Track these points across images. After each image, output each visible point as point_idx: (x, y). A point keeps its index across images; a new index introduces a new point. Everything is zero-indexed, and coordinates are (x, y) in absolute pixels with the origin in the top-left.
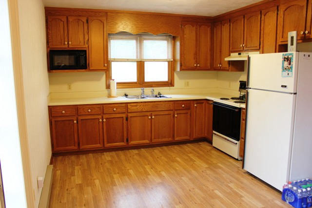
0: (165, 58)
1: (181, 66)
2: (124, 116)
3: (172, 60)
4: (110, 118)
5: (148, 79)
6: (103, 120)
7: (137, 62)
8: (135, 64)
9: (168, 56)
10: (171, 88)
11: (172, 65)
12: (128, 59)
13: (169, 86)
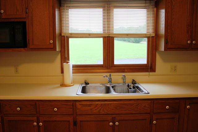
0: (144, 31)
1: (166, 43)
2: (71, 119)
3: (154, 35)
4: (50, 121)
5: (118, 60)
6: (38, 123)
7: (104, 38)
8: (101, 40)
9: (148, 30)
10: (151, 73)
11: (152, 43)
12: (89, 34)
13: (147, 71)
